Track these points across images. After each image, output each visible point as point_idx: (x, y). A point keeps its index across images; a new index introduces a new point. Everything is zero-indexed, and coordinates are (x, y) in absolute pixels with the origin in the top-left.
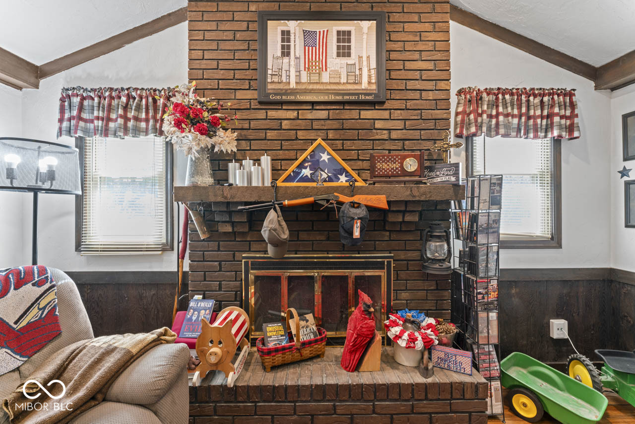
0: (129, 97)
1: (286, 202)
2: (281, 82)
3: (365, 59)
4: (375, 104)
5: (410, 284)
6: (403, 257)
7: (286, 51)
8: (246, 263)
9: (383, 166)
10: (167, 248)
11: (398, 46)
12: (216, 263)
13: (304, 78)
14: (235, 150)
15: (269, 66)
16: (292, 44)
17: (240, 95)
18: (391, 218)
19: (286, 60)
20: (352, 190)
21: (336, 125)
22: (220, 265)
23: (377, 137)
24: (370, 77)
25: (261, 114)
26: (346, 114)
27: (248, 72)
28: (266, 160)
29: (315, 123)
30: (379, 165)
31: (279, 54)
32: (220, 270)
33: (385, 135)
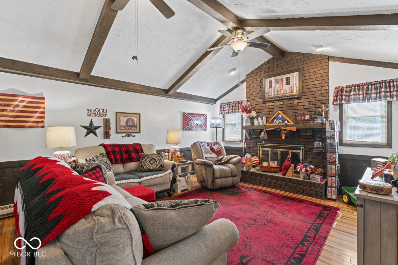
0: (233, 104)
1: (267, 129)
2: (269, 95)
3: (295, 84)
4: (297, 98)
5: (311, 156)
6: (309, 147)
7: (270, 87)
8: (259, 146)
9: (299, 118)
10: (242, 141)
11: (307, 78)
12: (252, 146)
13: (276, 93)
14: (256, 116)
15: (266, 91)
16: (272, 84)
17: (258, 100)
19: (270, 89)
20: (286, 126)
21: (285, 106)
22: (253, 146)
23: (299, 108)
24: (296, 90)
25: (264, 105)
26: (289, 102)
27: (260, 94)
28: (264, 118)
29: (279, 106)
30: (297, 118)
31: (269, 87)
32: (253, 148)
33: (302, 107)
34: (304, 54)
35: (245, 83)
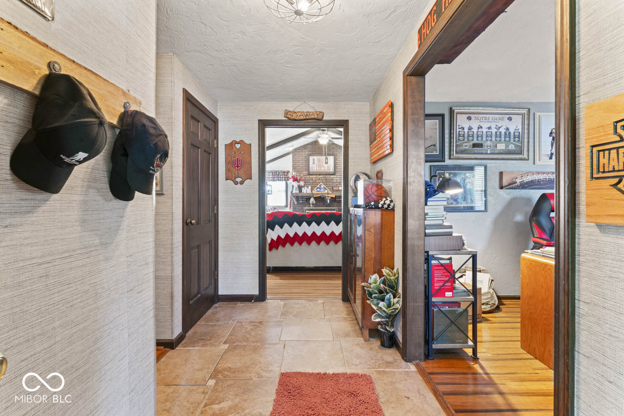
0: (279, 173)
1: (315, 196)
2: (313, 170)
3: (331, 164)
4: (333, 174)
7: (314, 163)
9: (335, 188)
11: (339, 161)
12: (298, 210)
13: (318, 169)
14: (303, 185)
15: (310, 166)
16: (315, 161)
17: (303, 172)
18: (337, 199)
19: (314, 165)
20: (328, 194)
21: (325, 179)
24: (332, 168)
25: (308, 177)
26: (327, 177)
27: (305, 167)
28: (310, 187)
29: (321, 179)
33: (336, 181)
34: (337, 145)
35: (291, 155)
